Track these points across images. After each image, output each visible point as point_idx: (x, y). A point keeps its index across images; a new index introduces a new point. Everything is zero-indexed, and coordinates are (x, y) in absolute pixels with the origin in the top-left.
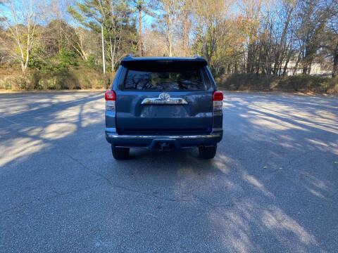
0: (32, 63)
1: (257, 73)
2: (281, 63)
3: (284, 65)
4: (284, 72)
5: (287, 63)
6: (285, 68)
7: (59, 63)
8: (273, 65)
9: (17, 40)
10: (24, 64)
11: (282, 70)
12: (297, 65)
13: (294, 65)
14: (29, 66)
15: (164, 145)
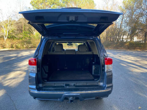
0: (9, 37)
1: (110, 40)
2: (121, 36)
3: (122, 37)
4: (122, 40)
5: (123, 36)
6: (123, 38)
7: (22, 36)
8: (117, 37)
9: (3, 26)
10: (6, 37)
11: (121, 39)
12: (128, 37)
13: (126, 37)
14: (8, 38)
15: (71, 98)
